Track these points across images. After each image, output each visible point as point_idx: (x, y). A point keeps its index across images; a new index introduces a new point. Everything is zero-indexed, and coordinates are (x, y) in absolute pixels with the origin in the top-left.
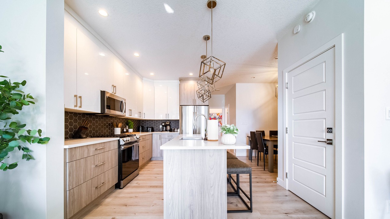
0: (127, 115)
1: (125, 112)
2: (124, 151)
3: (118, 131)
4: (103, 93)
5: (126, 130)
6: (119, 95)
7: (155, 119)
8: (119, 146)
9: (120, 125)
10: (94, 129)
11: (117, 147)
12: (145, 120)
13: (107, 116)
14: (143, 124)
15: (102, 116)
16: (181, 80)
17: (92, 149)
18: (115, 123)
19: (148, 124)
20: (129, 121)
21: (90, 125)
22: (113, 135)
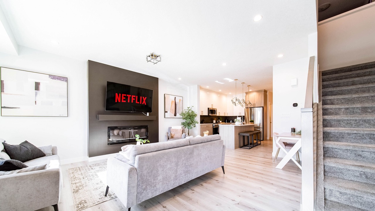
0: (218, 115)
1: (216, 114)
2: (215, 128)
3: (214, 121)
4: (208, 108)
5: (218, 121)
6: (214, 107)
7: (234, 116)
8: (213, 126)
9: (215, 119)
10: (206, 121)
11: (212, 127)
12: (228, 117)
13: (210, 116)
14: (228, 118)
15: (208, 116)
16: (247, 93)
17: (205, 126)
18: (213, 119)
19: (231, 118)
20: (220, 117)
21: (205, 119)
22: (212, 122)
